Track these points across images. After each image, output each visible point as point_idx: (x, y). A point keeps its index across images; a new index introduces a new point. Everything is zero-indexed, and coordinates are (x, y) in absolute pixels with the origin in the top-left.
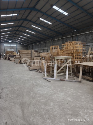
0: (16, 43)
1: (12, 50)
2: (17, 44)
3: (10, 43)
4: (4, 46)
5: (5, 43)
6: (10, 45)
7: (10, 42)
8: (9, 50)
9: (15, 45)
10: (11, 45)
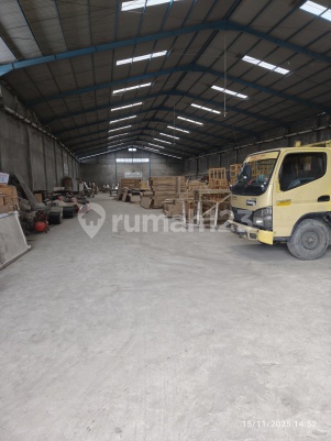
0: (148, 154)
1: (138, 175)
2: (152, 156)
3: (132, 155)
4: (116, 163)
5: (118, 155)
6: (130, 160)
7: (132, 152)
8: (128, 174)
9: (147, 160)
10: (135, 160)
